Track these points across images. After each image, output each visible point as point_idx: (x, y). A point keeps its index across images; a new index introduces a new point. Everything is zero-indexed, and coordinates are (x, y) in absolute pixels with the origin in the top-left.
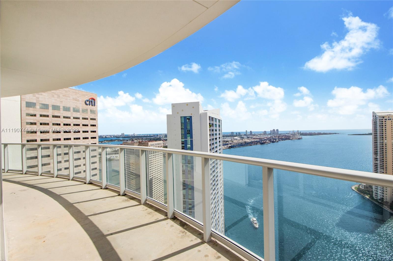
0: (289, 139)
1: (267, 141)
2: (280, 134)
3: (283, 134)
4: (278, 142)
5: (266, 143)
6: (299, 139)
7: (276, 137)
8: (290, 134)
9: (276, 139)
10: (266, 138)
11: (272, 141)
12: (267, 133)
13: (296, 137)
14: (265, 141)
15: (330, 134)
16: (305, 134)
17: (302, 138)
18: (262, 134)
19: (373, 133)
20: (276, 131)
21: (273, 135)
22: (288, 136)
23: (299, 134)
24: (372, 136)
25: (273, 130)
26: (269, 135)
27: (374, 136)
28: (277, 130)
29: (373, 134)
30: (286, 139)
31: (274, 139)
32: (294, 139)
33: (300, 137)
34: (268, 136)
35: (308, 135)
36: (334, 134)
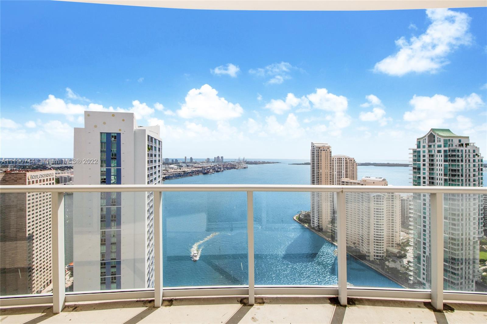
0: (235, 168)
1: (211, 171)
2: (225, 162)
3: (229, 163)
4: (223, 171)
5: (210, 172)
6: (245, 168)
7: (221, 165)
8: (235, 163)
9: (220, 168)
10: (209, 167)
11: (217, 170)
12: (210, 161)
13: (242, 166)
14: (209, 170)
15: (273, 163)
16: (251, 163)
17: (247, 167)
18: (205, 162)
19: (312, 162)
20: (220, 158)
21: (217, 163)
22: (233, 165)
23: (245, 163)
24: (310, 165)
25: (217, 157)
26: (213, 163)
27: (312, 166)
28: (222, 157)
29: (312, 164)
30: (232, 168)
31: (218, 168)
32: (240, 168)
33: (246, 166)
34: (211, 164)
35: (254, 164)
36: (276, 163)
